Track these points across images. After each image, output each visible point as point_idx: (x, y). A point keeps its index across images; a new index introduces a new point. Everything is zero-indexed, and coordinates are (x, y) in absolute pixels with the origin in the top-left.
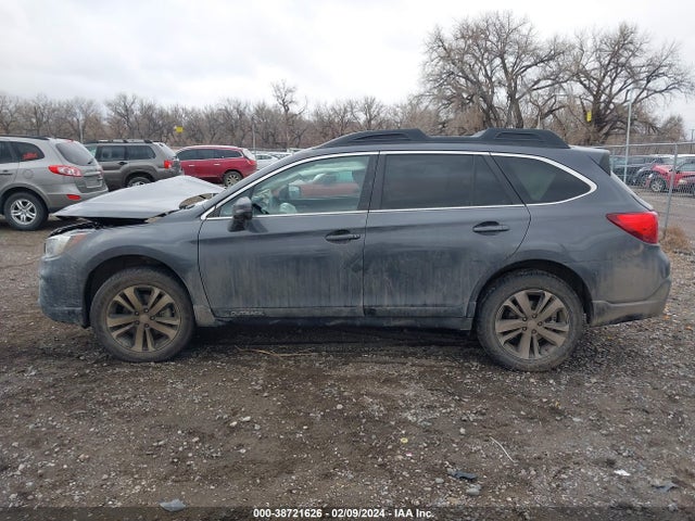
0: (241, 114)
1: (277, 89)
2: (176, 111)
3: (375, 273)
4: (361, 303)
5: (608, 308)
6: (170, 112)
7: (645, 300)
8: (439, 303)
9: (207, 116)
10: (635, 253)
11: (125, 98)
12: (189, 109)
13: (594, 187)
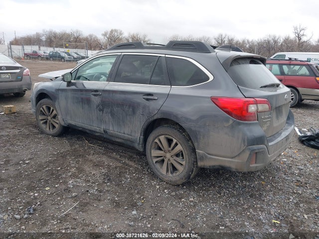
0: (276, 42)
1: (296, 29)
2: (244, 41)
3: (106, 113)
4: (103, 127)
5: (206, 157)
6: (241, 42)
7: (232, 158)
8: (129, 134)
9: (258, 44)
10: (226, 125)
11: (222, 35)
12: (250, 40)
13: (211, 78)
